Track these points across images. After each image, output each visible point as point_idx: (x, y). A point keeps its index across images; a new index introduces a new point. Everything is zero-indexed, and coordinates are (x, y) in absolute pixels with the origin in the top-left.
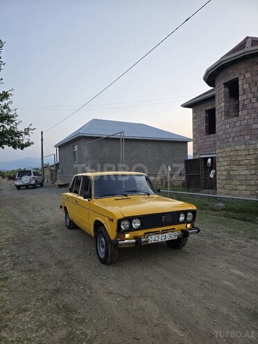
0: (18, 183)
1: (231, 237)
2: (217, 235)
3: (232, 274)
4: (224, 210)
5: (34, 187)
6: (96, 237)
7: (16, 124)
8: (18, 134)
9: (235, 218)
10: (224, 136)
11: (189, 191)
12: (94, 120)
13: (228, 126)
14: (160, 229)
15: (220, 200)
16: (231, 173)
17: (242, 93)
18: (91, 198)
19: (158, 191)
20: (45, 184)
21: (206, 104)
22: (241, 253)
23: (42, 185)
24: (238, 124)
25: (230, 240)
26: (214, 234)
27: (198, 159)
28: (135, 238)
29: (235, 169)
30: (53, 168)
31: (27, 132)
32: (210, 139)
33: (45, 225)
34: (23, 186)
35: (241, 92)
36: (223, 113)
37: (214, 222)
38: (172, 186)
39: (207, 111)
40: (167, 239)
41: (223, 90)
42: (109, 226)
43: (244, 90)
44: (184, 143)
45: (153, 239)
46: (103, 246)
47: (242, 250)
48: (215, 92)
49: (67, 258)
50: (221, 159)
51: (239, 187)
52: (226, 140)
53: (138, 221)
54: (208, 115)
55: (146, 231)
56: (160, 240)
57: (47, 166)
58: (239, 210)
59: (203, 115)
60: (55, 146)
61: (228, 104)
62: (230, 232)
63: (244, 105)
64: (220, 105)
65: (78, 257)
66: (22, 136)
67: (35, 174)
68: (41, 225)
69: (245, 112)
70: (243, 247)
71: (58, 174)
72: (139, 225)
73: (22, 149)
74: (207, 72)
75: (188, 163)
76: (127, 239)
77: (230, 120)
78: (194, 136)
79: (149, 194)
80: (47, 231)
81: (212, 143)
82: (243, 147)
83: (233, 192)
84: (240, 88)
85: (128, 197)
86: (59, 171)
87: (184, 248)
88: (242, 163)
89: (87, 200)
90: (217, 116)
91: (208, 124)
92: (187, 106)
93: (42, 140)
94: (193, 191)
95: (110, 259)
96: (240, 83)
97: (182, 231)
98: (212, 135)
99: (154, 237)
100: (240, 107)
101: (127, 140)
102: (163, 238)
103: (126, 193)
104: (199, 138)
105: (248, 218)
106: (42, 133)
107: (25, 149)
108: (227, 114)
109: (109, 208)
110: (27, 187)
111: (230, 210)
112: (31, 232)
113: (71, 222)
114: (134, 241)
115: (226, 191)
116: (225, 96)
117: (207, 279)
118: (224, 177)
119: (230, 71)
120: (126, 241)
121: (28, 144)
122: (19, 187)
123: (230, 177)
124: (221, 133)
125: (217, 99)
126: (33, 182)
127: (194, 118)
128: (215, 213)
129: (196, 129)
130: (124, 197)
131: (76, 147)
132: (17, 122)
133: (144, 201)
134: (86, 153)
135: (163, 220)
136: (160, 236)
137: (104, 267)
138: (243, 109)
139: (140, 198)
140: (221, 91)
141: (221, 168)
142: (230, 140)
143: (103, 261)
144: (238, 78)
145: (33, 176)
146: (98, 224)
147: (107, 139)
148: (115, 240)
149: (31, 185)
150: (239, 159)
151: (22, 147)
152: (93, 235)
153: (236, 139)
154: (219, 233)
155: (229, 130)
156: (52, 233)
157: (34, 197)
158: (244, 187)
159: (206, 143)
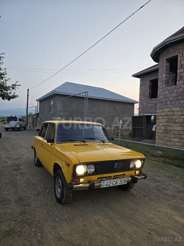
0: (7, 126)
1: (170, 182)
2: (158, 178)
3: (176, 222)
4: (162, 157)
5: (19, 129)
6: (55, 177)
7: (6, 80)
8: (7, 88)
9: (171, 164)
10: (164, 100)
11: (134, 140)
12: (67, 83)
13: (167, 92)
14: (112, 175)
15: (159, 149)
16: (168, 128)
17: (180, 68)
18: (53, 142)
19: (111, 140)
20: (27, 128)
21: (151, 76)
22: (181, 199)
23: (25, 128)
24: (175, 91)
25: (169, 184)
26: (156, 178)
27: (142, 117)
28: (89, 182)
29: (171, 125)
30: (35, 117)
31: (13, 87)
32: (152, 102)
33: (17, 162)
34: (10, 128)
35: (179, 66)
36: (164, 82)
37: (155, 167)
38: (122, 135)
39: (151, 81)
40: (118, 184)
41: (165, 65)
42: (66, 170)
43: (182, 65)
44: (132, 104)
45: (105, 184)
46: (60, 187)
47: (181, 195)
48: (159, 66)
49: (28, 195)
50: (160, 117)
51: (173, 140)
52: (165, 103)
53: (93, 166)
54: (151, 84)
55: (99, 176)
56: (112, 185)
57: (30, 115)
58: (174, 158)
59: (148, 83)
60: (37, 100)
61: (168, 76)
62: (169, 177)
63: (180, 77)
64: (162, 76)
65: (38, 194)
66: (10, 89)
67: (20, 120)
68: (14, 162)
69: (181, 82)
70: (181, 192)
71: (38, 122)
72: (94, 170)
73: (9, 100)
74: (154, 50)
75: (135, 119)
76: (82, 183)
77: (169, 88)
78: (140, 99)
79: (104, 142)
80: (17, 167)
81: (153, 105)
82: (178, 109)
83: (168, 143)
84: (179, 63)
85: (86, 143)
86: (39, 119)
87: (131, 190)
88: (177, 121)
89: (50, 144)
90: (160, 84)
91: (151, 91)
92: (136, 76)
93: (28, 95)
94: (137, 140)
95: (65, 200)
96: (179, 59)
97: (131, 177)
98: (153, 99)
99: (106, 182)
100: (178, 78)
101: (90, 99)
102: (114, 183)
103: (84, 140)
104: (144, 101)
105: (182, 165)
106: (28, 90)
107: (11, 100)
108: (167, 83)
109: (67, 153)
110: (14, 129)
111: (167, 157)
112: (4, 167)
113: (38, 161)
114: (88, 185)
115: (163, 142)
116: (166, 69)
117: (154, 227)
118: (162, 131)
119: (172, 50)
120: (81, 185)
121: (14, 97)
122: (7, 129)
123: (166, 131)
124: (162, 97)
125: (160, 71)
126: (18, 126)
127: (141, 86)
128: (155, 159)
129: (142, 94)
130: (83, 143)
131: (52, 102)
132: (7, 79)
133: (99, 147)
134: (59, 106)
135: (115, 167)
136: (112, 181)
137: (59, 206)
138: (180, 80)
139: (96, 144)
140: (164, 65)
141: (160, 124)
142: (169, 103)
143: (59, 201)
144: (177, 56)
145: (18, 121)
146: (57, 167)
147: (74, 97)
148: (71, 184)
149: (16, 128)
150: (174, 118)
151: (9, 98)
152: (53, 176)
153: (173, 102)
154: (159, 177)
155: (168, 95)
156: (21, 169)
157: (16, 137)
158: (177, 140)
159: (149, 105)
